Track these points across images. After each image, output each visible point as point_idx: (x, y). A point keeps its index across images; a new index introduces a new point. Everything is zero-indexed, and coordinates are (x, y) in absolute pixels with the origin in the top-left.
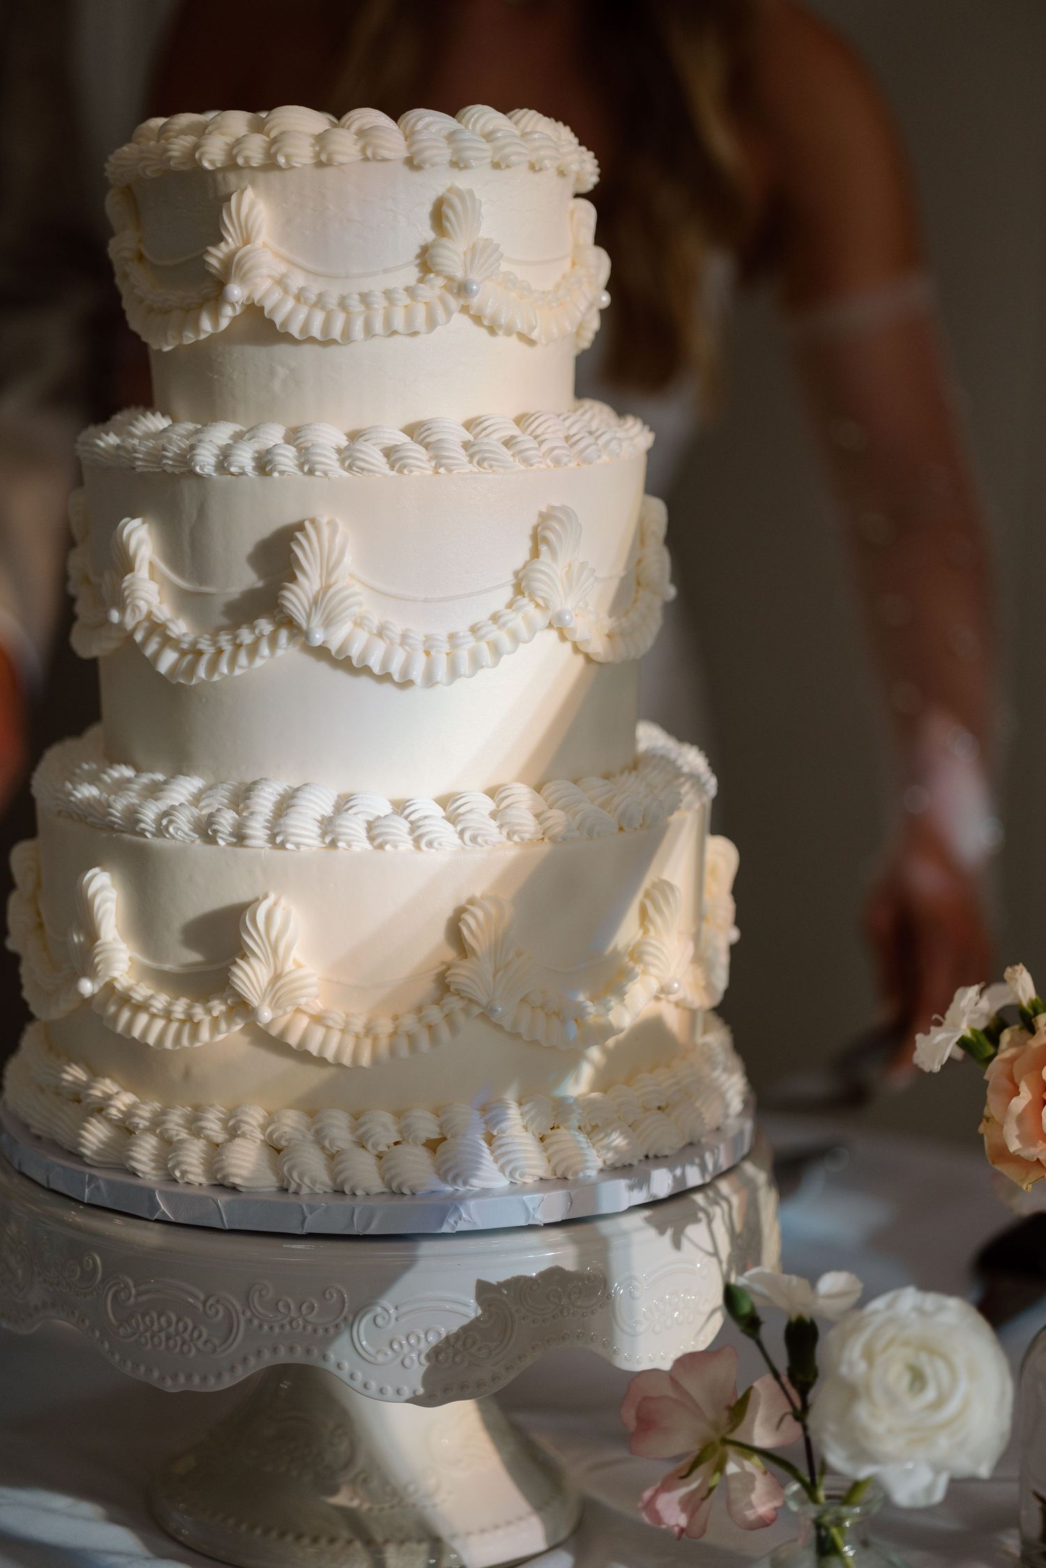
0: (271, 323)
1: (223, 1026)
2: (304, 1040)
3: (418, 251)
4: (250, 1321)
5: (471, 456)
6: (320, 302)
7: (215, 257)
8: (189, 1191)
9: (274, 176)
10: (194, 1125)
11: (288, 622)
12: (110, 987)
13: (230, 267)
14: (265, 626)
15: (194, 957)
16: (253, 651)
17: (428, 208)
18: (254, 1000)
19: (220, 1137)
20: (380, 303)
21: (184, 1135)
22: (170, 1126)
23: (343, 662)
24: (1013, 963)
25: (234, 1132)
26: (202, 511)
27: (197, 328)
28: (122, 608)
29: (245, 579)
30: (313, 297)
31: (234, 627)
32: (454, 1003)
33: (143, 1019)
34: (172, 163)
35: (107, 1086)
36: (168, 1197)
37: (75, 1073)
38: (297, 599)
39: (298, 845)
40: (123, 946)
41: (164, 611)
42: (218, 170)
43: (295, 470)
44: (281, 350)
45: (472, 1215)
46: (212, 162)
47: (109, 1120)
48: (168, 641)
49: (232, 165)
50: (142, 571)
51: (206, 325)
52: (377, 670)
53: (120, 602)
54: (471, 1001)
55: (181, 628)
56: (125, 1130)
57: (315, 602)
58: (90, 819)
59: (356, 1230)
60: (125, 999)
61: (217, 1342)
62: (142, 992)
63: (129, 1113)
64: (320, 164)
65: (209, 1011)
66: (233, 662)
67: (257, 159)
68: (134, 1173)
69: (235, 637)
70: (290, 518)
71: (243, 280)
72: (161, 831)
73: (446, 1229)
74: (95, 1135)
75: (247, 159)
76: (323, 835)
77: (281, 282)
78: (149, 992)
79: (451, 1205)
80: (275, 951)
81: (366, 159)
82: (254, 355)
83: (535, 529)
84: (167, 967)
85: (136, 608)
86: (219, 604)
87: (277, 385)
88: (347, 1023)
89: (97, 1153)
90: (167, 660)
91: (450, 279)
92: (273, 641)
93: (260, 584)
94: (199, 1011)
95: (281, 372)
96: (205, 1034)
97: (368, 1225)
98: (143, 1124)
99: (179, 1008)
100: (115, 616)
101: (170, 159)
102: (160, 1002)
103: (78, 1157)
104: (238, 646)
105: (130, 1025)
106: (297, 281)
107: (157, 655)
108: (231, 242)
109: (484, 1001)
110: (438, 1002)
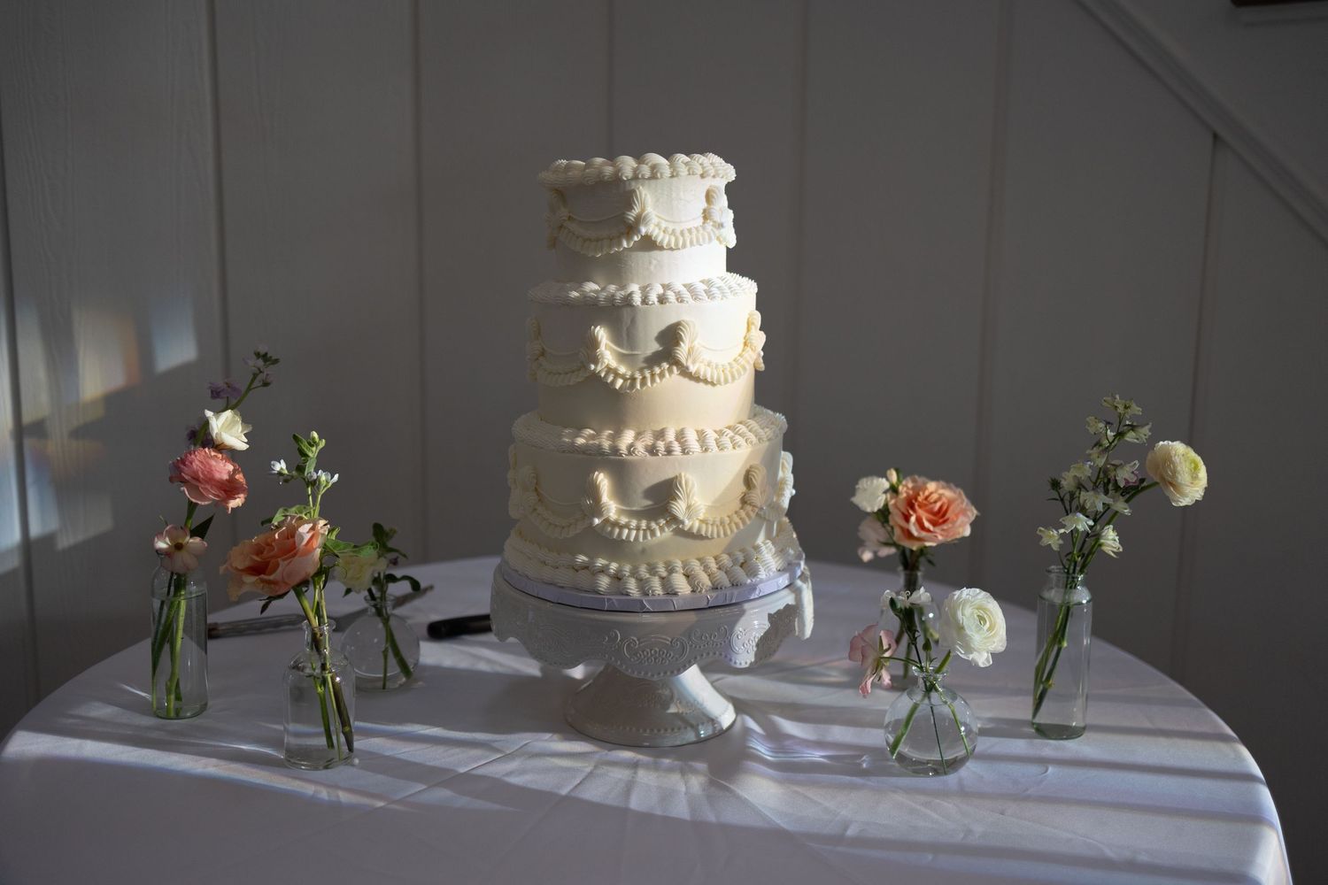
0: (655, 242)
1: (666, 529)
2: (699, 530)
3: (702, 211)
4: (691, 646)
5: (731, 292)
6: (673, 232)
7: (632, 215)
8: (655, 598)
9: (653, 182)
10: (652, 570)
11: (677, 363)
12: (607, 521)
13: (640, 219)
14: (666, 366)
15: (649, 503)
16: (662, 375)
17: (704, 194)
18: (681, 517)
19: (664, 574)
20: (687, 234)
21: (648, 576)
22: (641, 573)
23: (696, 378)
24: (889, 468)
25: (671, 570)
26: (633, 321)
27: (620, 244)
28: (596, 363)
29: (655, 347)
30: (670, 231)
31: (650, 367)
32: (749, 508)
33: (626, 531)
34: (606, 178)
35: (600, 562)
36: (649, 601)
37: (582, 558)
38: (682, 352)
39: (693, 452)
40: (612, 502)
41: (614, 364)
42: (628, 180)
43: (675, 301)
44: (656, 253)
45: (765, 588)
46: (626, 177)
47: (609, 576)
48: (617, 375)
49: (636, 177)
50: (602, 347)
51: (625, 244)
52: (709, 380)
53: (596, 361)
54: (754, 506)
55: (622, 370)
56: (618, 578)
57: (689, 354)
58: (588, 452)
59: (728, 602)
60: (615, 524)
61: (677, 656)
62: (624, 520)
63: (619, 571)
64: (672, 176)
65: (658, 524)
66: (653, 381)
67: (648, 174)
68: (628, 594)
69: (652, 372)
70: (673, 320)
71: (646, 225)
72: (630, 453)
73: (752, 597)
74: (604, 582)
75: (643, 175)
76: (702, 447)
77: (658, 225)
78: (627, 520)
79: (753, 588)
80: (688, 496)
81: (689, 174)
82: (642, 257)
83: (748, 319)
84: (634, 509)
85: (603, 362)
86: (641, 358)
87: (652, 268)
88: (714, 522)
89: (608, 588)
90: (620, 382)
91: (714, 222)
92: (670, 371)
93: (661, 349)
94: (653, 525)
95: (654, 262)
96: (658, 534)
97: (731, 600)
98: (627, 574)
99: (644, 524)
100: (593, 367)
101: (604, 177)
102: (634, 523)
103: (597, 592)
104: (653, 375)
105: (620, 534)
106: (664, 225)
107: (613, 382)
108: (637, 210)
109: (759, 505)
110: (742, 508)
